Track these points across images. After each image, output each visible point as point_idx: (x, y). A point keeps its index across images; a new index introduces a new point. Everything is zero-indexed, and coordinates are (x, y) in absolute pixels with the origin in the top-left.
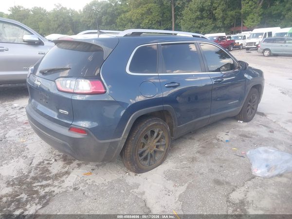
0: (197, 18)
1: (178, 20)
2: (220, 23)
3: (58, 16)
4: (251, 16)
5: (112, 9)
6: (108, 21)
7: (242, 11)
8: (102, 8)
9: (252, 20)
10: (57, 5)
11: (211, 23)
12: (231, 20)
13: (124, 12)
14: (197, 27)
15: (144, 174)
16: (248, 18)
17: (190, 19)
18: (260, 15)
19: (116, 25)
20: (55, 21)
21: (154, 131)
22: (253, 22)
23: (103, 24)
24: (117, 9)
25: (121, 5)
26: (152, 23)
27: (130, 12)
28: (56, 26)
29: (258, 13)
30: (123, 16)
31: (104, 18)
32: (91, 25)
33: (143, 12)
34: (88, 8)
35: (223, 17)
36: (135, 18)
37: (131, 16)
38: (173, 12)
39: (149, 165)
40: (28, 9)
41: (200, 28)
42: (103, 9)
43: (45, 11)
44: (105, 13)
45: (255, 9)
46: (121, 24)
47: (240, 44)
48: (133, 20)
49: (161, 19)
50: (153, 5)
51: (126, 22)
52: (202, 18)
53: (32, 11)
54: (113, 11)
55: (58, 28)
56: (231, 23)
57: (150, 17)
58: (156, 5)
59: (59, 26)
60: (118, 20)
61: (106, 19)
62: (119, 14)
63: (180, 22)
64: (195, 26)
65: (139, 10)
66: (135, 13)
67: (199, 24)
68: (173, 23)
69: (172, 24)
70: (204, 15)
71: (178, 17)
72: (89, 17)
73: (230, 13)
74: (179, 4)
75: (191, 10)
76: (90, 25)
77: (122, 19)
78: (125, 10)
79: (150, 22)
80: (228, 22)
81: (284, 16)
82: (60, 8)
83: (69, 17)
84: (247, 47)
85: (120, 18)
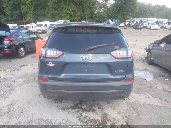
2: (10, 18)
4: (28, 14)
7: (22, 11)
9: (30, 17)
11: (3, 17)
12: (17, 16)
16: (27, 15)
18: (34, 15)
22: (31, 18)
29: (32, 13)
35: (11, 14)
45: (30, 11)
47: (31, 30)
56: (17, 18)
73: (16, 12)
80: (15, 17)
81: (46, 16)
84: (36, 32)
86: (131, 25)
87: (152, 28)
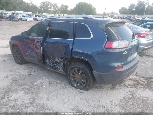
86: (5, 17)
87: (28, 20)
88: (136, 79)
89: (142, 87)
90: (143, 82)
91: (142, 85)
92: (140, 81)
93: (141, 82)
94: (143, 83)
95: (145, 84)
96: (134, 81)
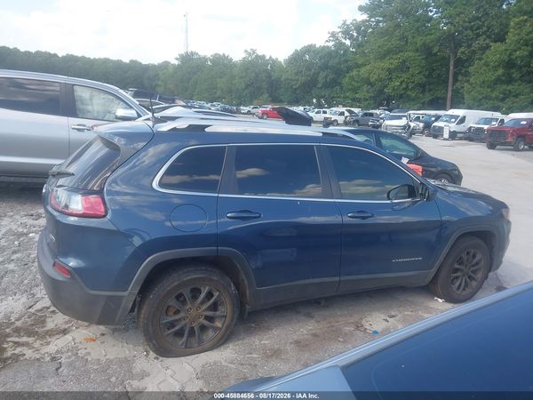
0: (498, 81)
1: (458, 83)
3: (248, 69)
5: (337, 60)
6: (328, 80)
8: (321, 58)
10: (249, 51)
13: (358, 66)
14: (497, 98)
15: (170, 359)
17: (483, 82)
19: (342, 88)
20: (241, 77)
21: (200, 290)
23: (320, 85)
24: (346, 61)
25: (355, 53)
26: (407, 87)
27: (368, 67)
28: (243, 86)
30: (354, 73)
31: (322, 74)
32: (300, 87)
33: (393, 66)
34: (297, 58)
36: (376, 77)
37: (370, 73)
38: (451, 68)
39: (186, 347)
40: (204, 58)
41: (503, 100)
42: (323, 61)
43: (231, 60)
44: (325, 67)
46: (350, 87)
48: (372, 80)
49: (424, 79)
50: (411, 54)
51: (359, 84)
52: (510, 81)
53: (210, 60)
54: (339, 63)
55: (244, 90)
57: (404, 76)
58: (417, 54)
59: (247, 86)
60: (347, 79)
61: (326, 77)
62: (349, 69)
63: (463, 87)
64: (494, 95)
65: (386, 64)
66: (378, 69)
67: (501, 93)
68: (450, 89)
69: (447, 90)
70: (514, 76)
71: (460, 78)
72: (296, 74)
74: (463, 53)
75: (487, 64)
76: (297, 86)
77: (352, 78)
78: (360, 63)
79: (404, 86)
82: (253, 57)
83: (266, 71)
85: (350, 77)
88: (48, 343)
89: (19, 324)
90: (17, 344)
91: (17, 331)
92: (30, 340)
93: (25, 339)
94: (17, 339)
95: (9, 339)
96: (51, 333)
